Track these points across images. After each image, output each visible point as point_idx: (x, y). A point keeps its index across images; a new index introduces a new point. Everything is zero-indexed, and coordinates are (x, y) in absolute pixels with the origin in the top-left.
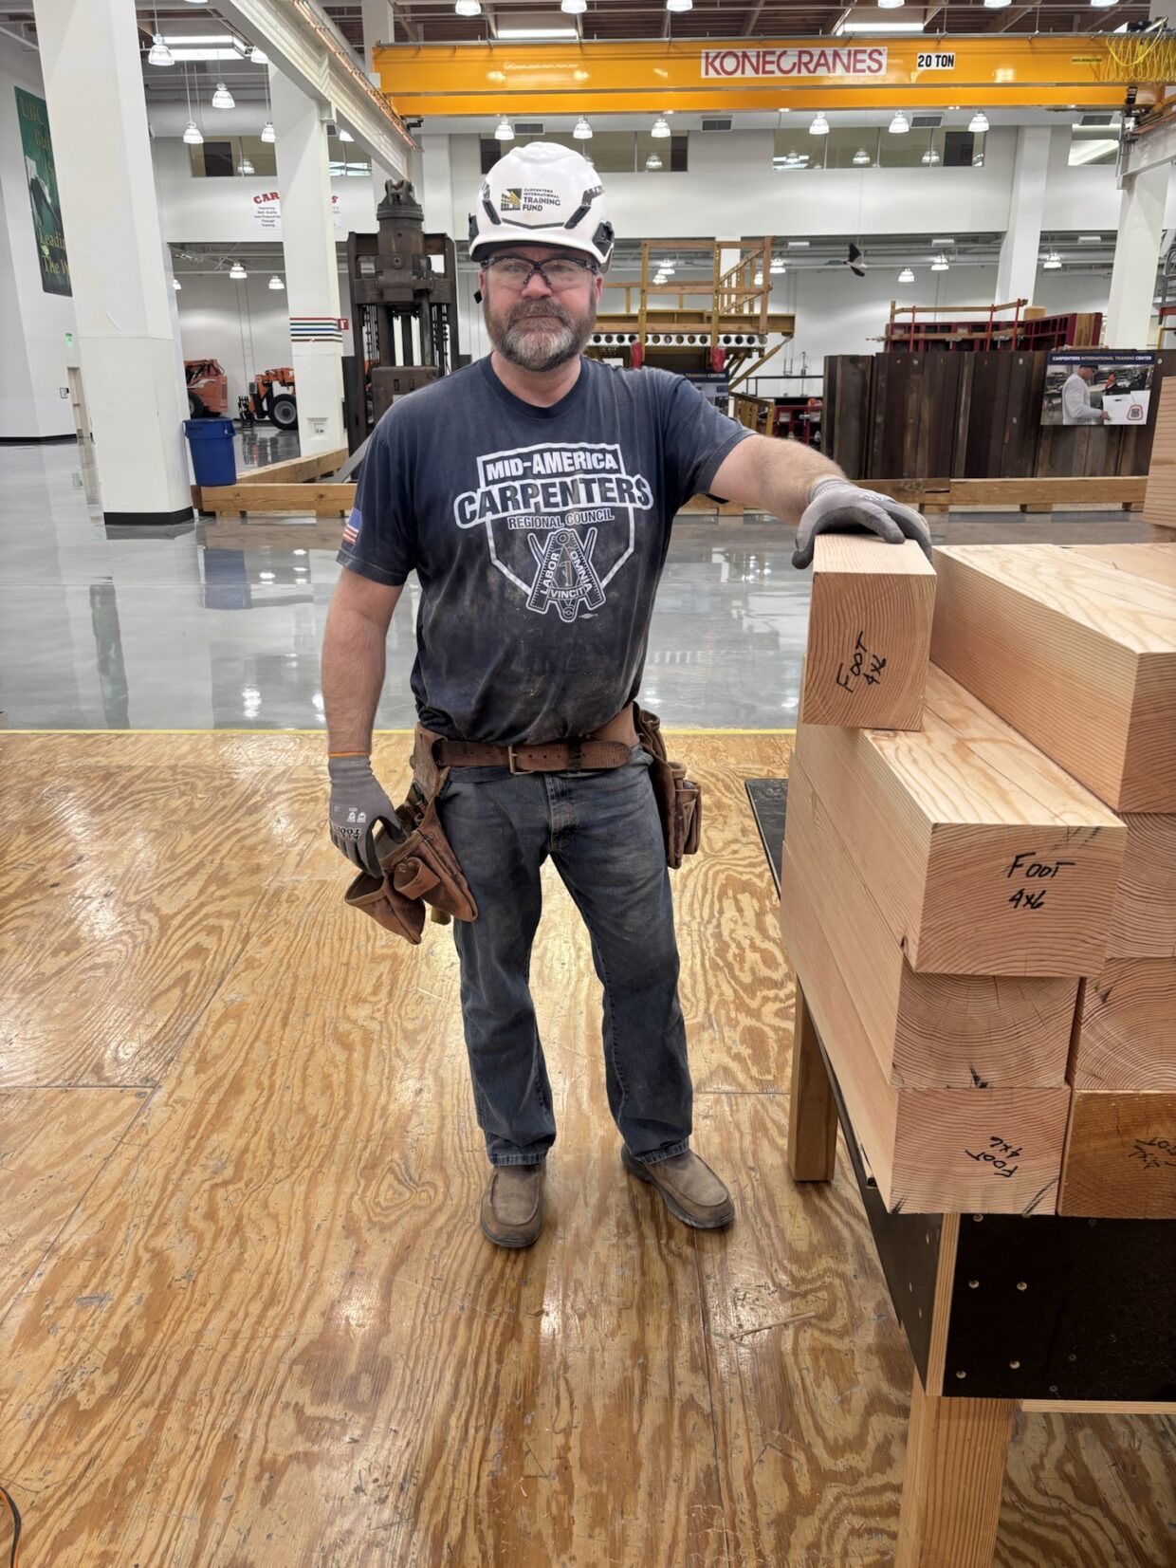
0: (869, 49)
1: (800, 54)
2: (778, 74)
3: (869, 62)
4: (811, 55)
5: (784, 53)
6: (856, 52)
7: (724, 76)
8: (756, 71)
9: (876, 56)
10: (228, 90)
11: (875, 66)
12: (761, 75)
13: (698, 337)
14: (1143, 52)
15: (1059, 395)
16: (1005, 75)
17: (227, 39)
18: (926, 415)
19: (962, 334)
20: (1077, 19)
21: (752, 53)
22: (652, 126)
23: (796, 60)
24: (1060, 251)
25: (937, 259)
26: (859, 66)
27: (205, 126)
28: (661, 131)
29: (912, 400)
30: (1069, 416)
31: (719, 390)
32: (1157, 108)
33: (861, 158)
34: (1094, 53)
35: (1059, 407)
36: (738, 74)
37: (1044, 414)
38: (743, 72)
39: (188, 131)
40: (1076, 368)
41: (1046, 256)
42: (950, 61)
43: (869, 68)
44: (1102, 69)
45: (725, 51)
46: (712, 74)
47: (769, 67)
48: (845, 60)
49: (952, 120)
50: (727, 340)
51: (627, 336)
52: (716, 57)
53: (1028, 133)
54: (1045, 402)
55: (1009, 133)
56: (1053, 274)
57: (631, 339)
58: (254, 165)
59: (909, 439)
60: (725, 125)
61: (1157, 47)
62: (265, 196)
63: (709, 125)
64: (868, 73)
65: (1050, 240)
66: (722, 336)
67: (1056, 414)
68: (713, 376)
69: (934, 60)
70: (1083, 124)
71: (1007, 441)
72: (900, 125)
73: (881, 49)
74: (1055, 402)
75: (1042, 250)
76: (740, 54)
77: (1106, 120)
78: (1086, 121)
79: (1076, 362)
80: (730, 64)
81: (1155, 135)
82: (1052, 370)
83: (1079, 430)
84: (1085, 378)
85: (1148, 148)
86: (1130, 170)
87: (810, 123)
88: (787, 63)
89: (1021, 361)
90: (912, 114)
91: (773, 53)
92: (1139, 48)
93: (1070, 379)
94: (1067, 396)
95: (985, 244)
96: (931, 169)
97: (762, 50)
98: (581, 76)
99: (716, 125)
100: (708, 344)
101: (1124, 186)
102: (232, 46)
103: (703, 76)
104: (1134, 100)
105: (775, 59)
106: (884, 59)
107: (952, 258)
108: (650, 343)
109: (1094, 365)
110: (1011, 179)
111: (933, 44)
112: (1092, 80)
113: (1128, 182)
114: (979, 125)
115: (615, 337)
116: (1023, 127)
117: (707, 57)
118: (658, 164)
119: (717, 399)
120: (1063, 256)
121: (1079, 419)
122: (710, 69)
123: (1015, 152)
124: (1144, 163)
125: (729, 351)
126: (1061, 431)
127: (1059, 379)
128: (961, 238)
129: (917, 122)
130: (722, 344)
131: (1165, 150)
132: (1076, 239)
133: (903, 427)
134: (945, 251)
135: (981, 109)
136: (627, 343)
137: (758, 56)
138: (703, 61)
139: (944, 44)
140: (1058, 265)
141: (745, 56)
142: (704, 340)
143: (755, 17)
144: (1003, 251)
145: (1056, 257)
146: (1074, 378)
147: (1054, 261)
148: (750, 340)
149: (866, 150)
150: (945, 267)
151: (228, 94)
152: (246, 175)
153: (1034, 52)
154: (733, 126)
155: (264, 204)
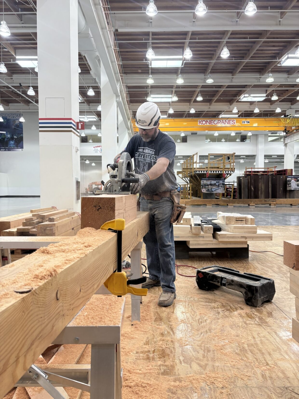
0: (232, 120)
1: (218, 121)
2: (214, 124)
3: (232, 122)
4: (220, 121)
5: (215, 121)
6: (229, 121)
7: (203, 125)
8: (209, 124)
9: (233, 121)
10: (95, 126)
11: (233, 123)
12: (210, 124)
13: (220, 171)
14: (288, 121)
15: (290, 184)
16: (256, 125)
17: (94, 117)
18: (263, 188)
19: (261, 173)
20: (269, 114)
21: (208, 121)
22: (181, 134)
23: (217, 122)
24: (268, 159)
25: (241, 160)
26: (230, 123)
27: (85, 133)
28: (183, 135)
29: (260, 185)
30: (293, 188)
31: (223, 182)
32: (291, 131)
33: (223, 140)
34: (278, 121)
35: (290, 186)
36: (206, 124)
37: (287, 188)
38: (207, 124)
39: (82, 134)
40: (293, 179)
41: (265, 160)
42: (249, 122)
43: (232, 123)
44: (280, 124)
45: (203, 120)
46: (200, 124)
47: (212, 123)
48: (227, 122)
49: (243, 133)
50: (226, 172)
51: (205, 171)
52: (201, 121)
53: (259, 136)
54: (287, 185)
55: (256, 136)
56: (267, 164)
57: (206, 172)
58: (92, 140)
59: (260, 192)
60: (196, 134)
61: (291, 120)
62: (96, 147)
63: (192, 134)
64: (232, 124)
65: (266, 157)
66: (225, 171)
67: (290, 188)
68: (222, 179)
69: (245, 122)
70: (271, 134)
71: (280, 193)
72: (233, 134)
73: (235, 120)
74: (289, 185)
75: (265, 159)
76: (206, 121)
77: (276, 133)
78: (272, 133)
79: (293, 178)
80: (204, 122)
81: (291, 136)
82: (288, 179)
83: (295, 191)
84: (295, 180)
85: (290, 138)
86: (286, 143)
87: (214, 133)
88: (215, 122)
89: (282, 177)
90: (235, 132)
91: (213, 121)
92: (287, 120)
93: (292, 181)
94: (292, 184)
95: (253, 157)
96: (238, 142)
97: (210, 120)
98: (167, 124)
99: (194, 134)
100: (222, 173)
101: (285, 146)
102: (95, 118)
103: (198, 124)
104: (286, 129)
105: (213, 122)
106: (235, 122)
107: (244, 160)
108: (210, 172)
109: (297, 178)
110: (257, 144)
111: (245, 119)
112: (278, 126)
113: (286, 145)
114: (250, 134)
115: (203, 171)
116: (258, 134)
117: (199, 121)
118: (180, 141)
119: (223, 183)
120: (269, 160)
121: (295, 189)
122: (200, 123)
123: (257, 139)
124: (289, 141)
125: (226, 174)
126: (291, 191)
127: (290, 181)
128: (247, 156)
129: (236, 133)
130: (225, 173)
131: (294, 139)
132: (271, 156)
133: (258, 190)
134: (243, 158)
135: (250, 131)
136: (205, 172)
137: (210, 121)
138: (198, 122)
139: (247, 119)
140: (268, 162)
141: (207, 121)
142: (221, 172)
143: (204, 114)
144: (256, 159)
145: (267, 160)
146: (293, 181)
147: (267, 161)
148: (231, 172)
149: (224, 139)
150: (243, 162)
151: (95, 127)
152: (91, 142)
153: (266, 121)
154: (197, 134)
155: (95, 148)
